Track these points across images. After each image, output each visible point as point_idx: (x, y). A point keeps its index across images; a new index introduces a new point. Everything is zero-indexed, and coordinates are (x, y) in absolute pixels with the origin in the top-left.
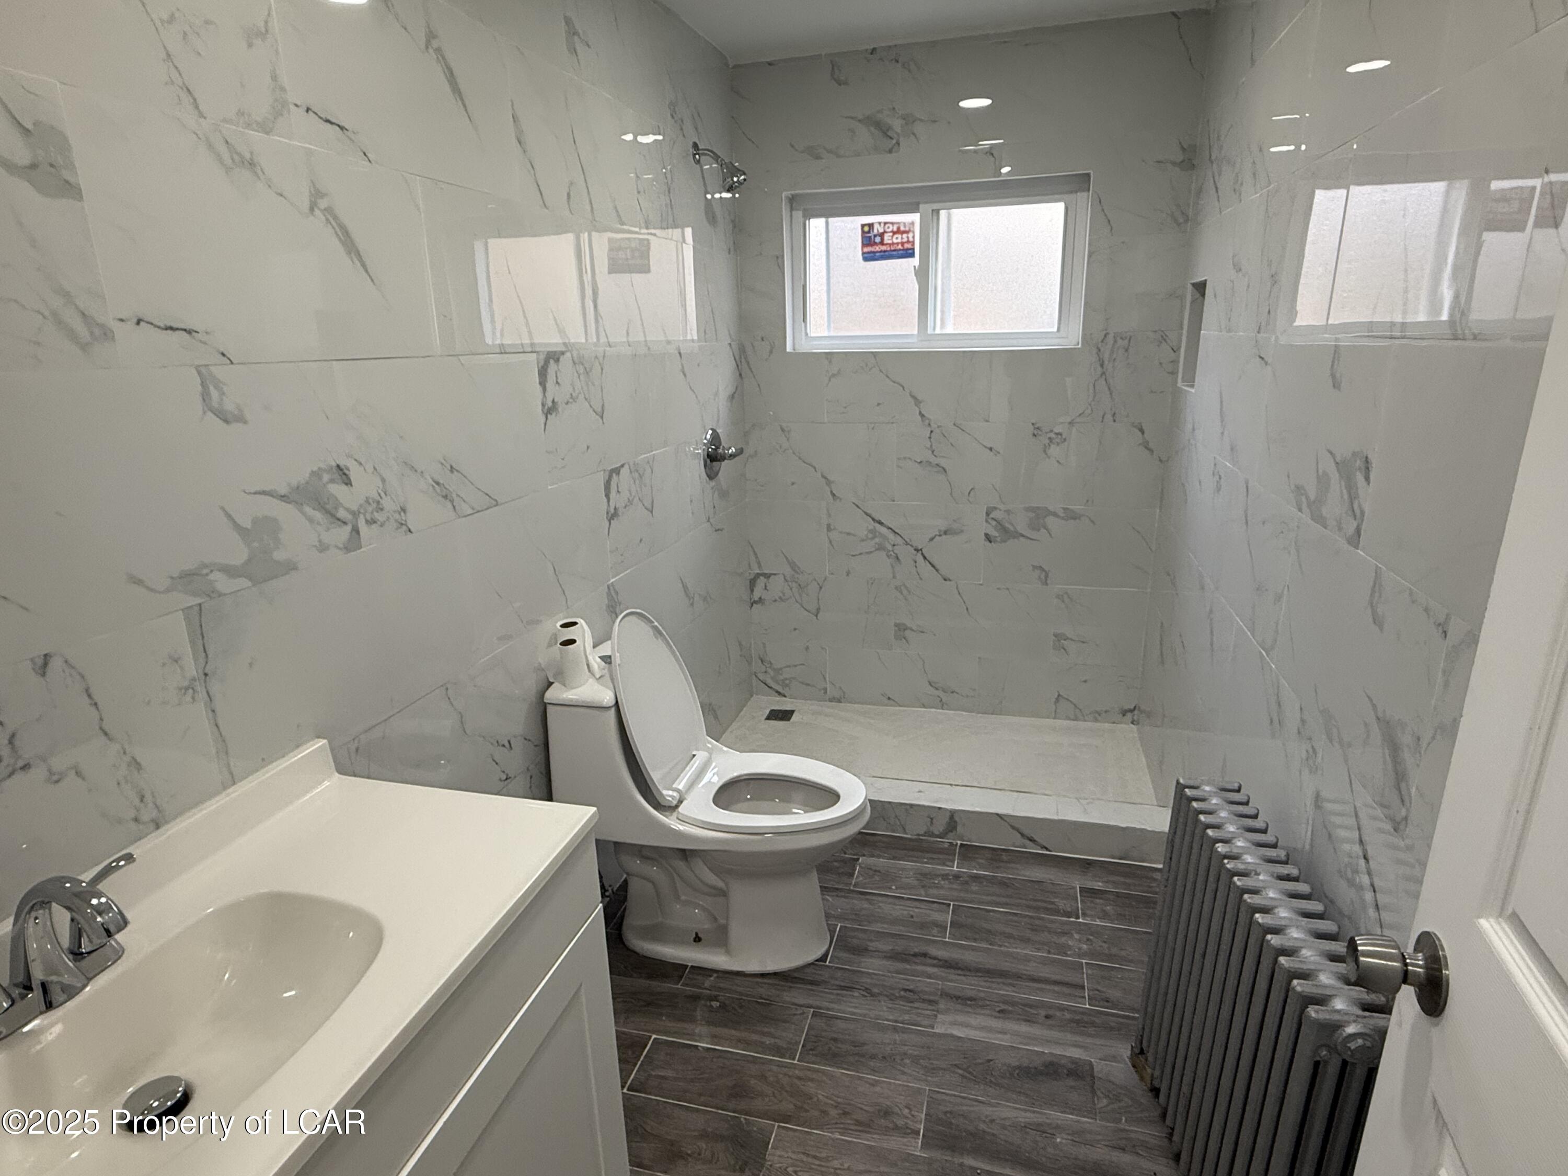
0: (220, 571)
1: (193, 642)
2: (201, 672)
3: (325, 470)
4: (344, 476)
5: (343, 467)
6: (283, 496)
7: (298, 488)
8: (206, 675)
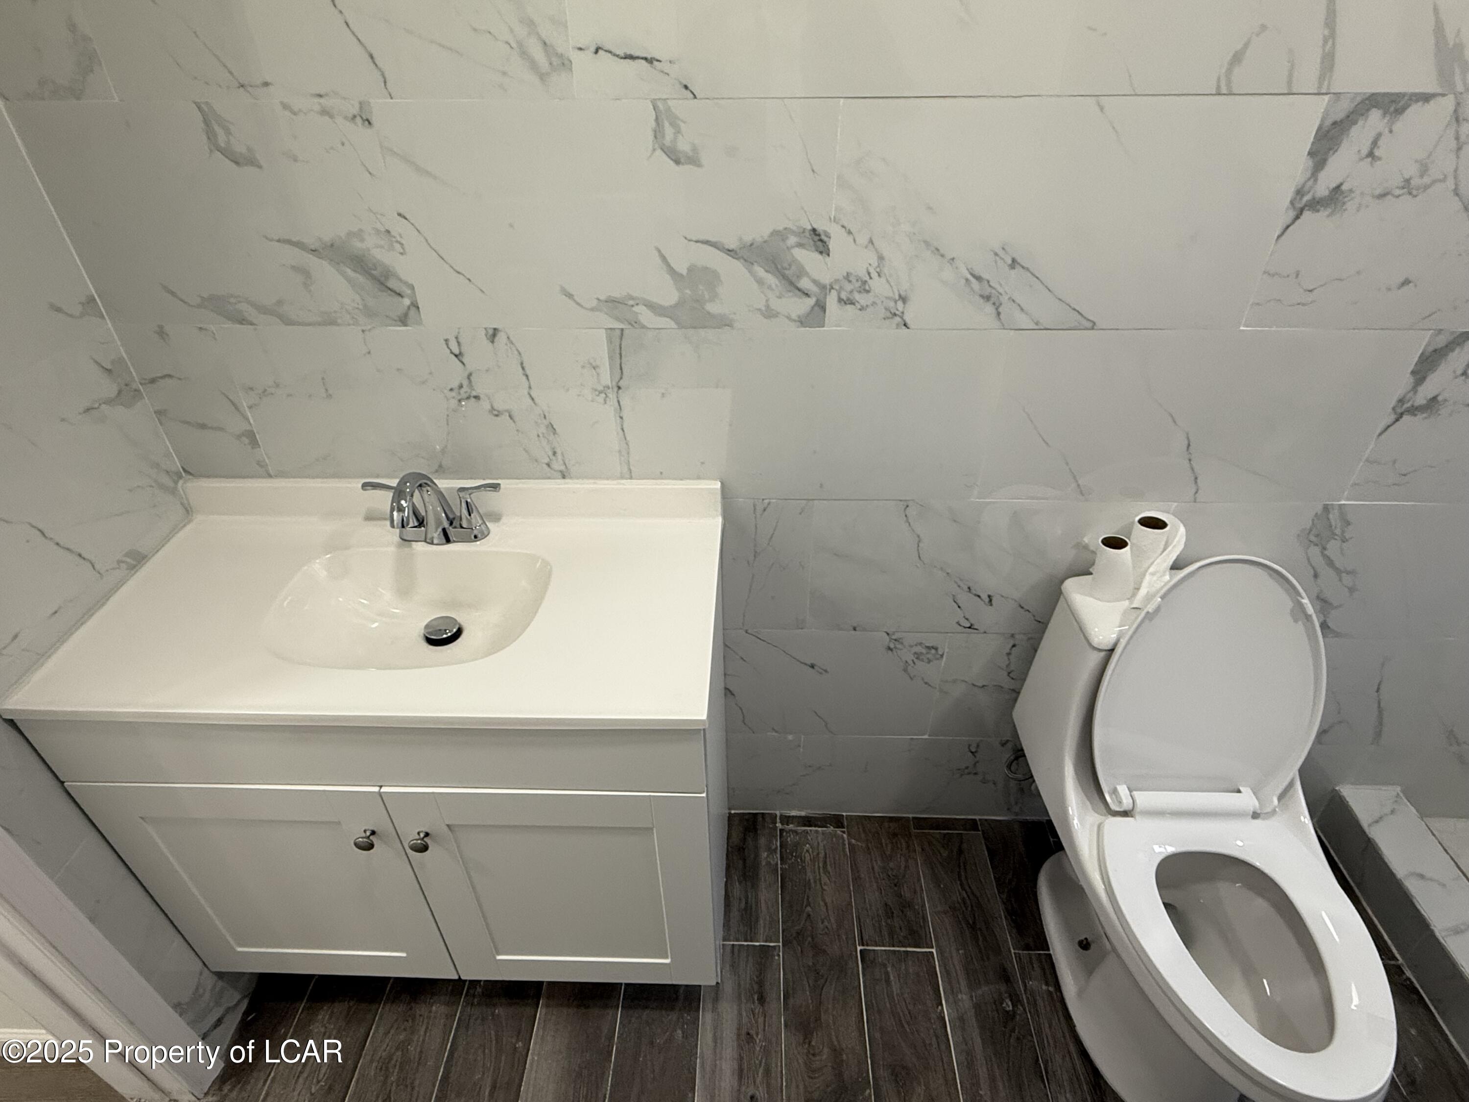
0: (645, 306)
1: (611, 358)
2: (614, 384)
3: (793, 232)
4: (819, 243)
5: (822, 233)
6: (729, 250)
7: (751, 245)
8: (619, 388)
